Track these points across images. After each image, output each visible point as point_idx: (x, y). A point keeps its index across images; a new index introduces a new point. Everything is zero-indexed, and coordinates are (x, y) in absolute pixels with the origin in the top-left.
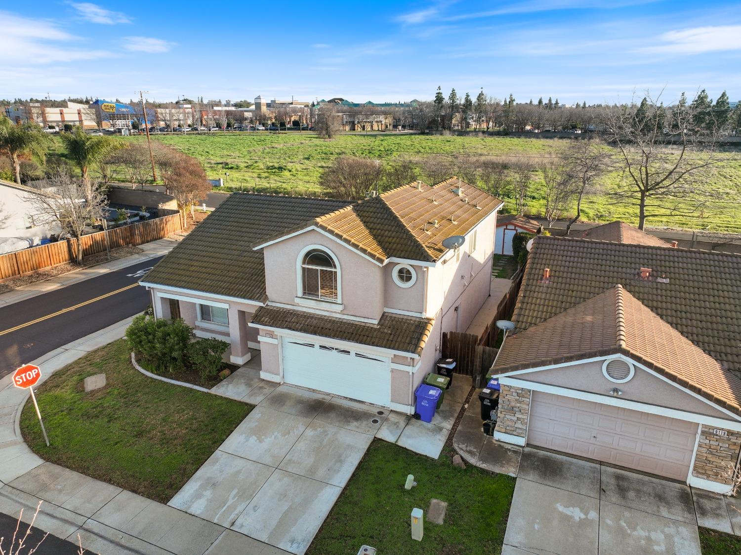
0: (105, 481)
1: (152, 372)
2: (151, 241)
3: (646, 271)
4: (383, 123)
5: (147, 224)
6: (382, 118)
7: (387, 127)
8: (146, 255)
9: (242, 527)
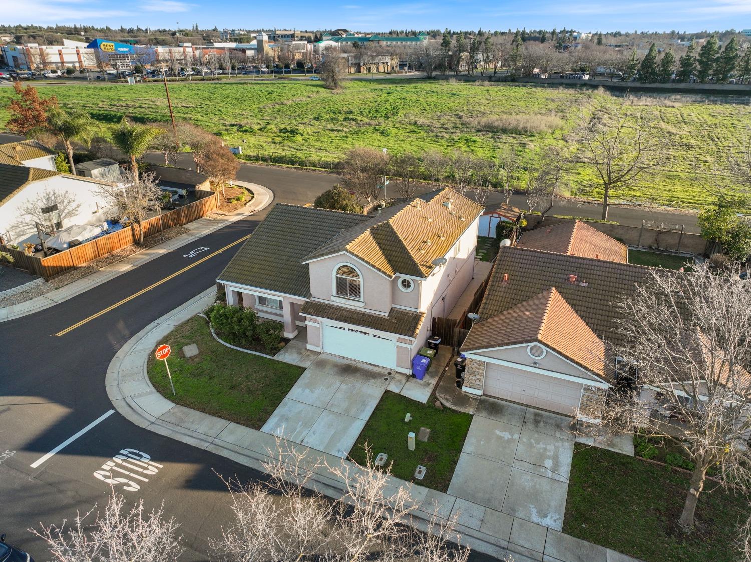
0: (218, 416)
1: (230, 344)
2: (194, 220)
3: (573, 277)
4: (389, 64)
6: (387, 59)
7: (393, 68)
8: (192, 235)
9: (308, 443)
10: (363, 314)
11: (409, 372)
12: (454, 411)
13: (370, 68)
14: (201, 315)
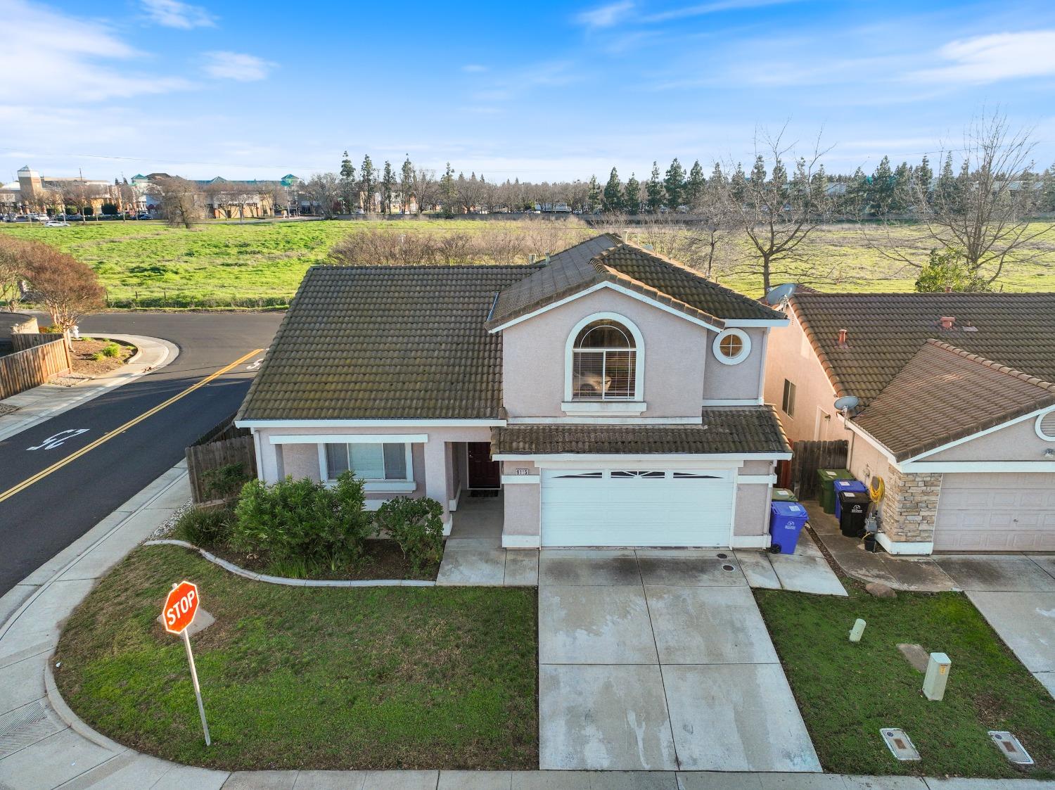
0: (388, 767)
1: (300, 577)
2: (21, 390)
3: (949, 321)
4: (259, 206)
5: (13, 360)
7: (265, 212)
8: (29, 415)
9: (695, 761)
10: (647, 431)
11: (765, 542)
12: (917, 595)
13: (229, 212)
14: (157, 542)
